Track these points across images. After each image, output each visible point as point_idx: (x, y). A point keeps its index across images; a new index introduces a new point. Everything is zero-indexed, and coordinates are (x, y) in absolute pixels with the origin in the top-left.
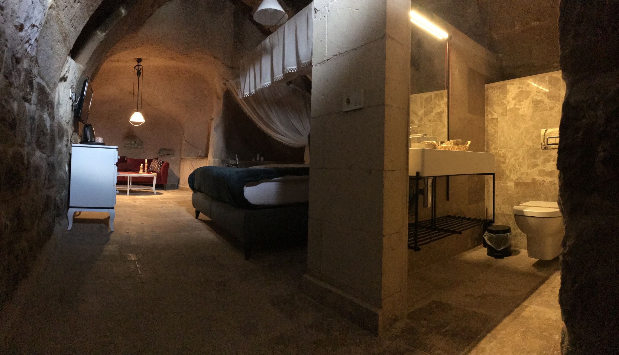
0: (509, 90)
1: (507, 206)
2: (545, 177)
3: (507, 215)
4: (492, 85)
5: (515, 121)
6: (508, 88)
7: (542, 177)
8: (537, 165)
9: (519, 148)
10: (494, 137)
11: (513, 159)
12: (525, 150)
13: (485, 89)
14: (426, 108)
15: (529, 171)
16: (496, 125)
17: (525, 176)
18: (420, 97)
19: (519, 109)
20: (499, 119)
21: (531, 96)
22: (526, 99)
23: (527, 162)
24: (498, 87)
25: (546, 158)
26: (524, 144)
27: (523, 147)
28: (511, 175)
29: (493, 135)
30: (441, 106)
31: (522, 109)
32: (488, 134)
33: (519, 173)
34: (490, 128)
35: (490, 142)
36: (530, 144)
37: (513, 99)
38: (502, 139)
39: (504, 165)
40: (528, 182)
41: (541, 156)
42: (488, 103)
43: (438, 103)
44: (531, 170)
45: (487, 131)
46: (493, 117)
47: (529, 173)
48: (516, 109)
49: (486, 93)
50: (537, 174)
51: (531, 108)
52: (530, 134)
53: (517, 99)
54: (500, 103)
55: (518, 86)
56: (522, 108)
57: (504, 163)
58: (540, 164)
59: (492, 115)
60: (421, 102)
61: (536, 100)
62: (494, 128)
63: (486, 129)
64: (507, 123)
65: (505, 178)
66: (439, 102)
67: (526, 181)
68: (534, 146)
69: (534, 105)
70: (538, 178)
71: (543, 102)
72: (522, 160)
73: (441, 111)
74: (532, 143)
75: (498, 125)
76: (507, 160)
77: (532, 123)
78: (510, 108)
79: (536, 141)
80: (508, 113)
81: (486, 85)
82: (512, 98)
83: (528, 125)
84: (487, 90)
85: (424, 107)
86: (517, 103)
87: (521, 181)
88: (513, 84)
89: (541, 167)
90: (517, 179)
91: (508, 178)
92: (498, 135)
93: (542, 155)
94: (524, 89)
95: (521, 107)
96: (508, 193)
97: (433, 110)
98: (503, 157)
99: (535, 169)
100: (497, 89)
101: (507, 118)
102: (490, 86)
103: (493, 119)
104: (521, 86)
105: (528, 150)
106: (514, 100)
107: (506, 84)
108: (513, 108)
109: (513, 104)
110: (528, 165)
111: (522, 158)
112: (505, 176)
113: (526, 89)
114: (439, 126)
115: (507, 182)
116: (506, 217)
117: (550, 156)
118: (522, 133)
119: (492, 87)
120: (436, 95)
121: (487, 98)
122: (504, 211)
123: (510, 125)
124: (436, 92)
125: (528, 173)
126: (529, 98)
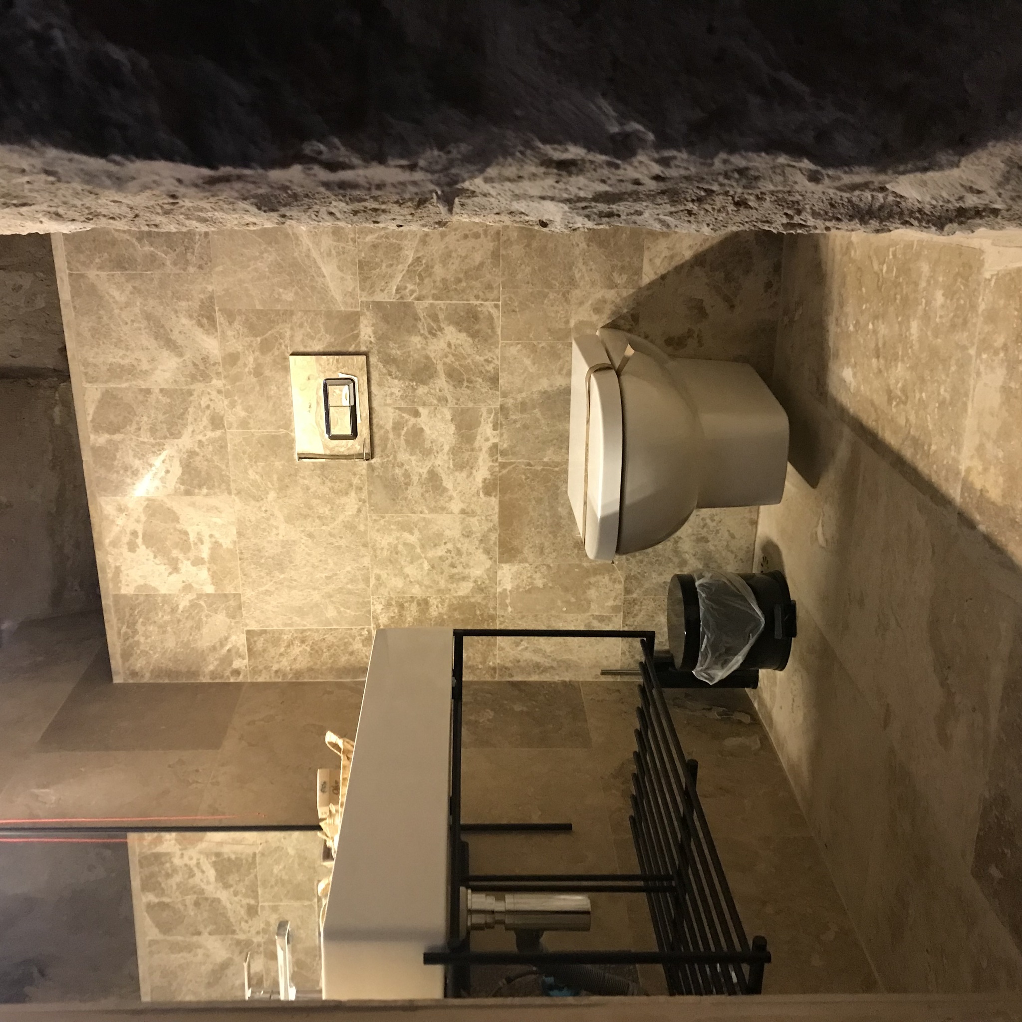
0: (139, 588)
1: (592, 593)
2: (476, 445)
3: (627, 591)
4: (118, 656)
5: (263, 561)
6: (132, 592)
7: (480, 459)
8: (433, 478)
9: (365, 545)
10: (324, 645)
11: (410, 570)
12: (375, 520)
13: (131, 681)
14: (201, 928)
15: (456, 506)
16: (275, 639)
17: (474, 521)
18: (151, 953)
19: (216, 545)
20: (254, 626)
21: (166, 500)
22: (176, 519)
23: (421, 513)
24: (124, 629)
25: (407, 441)
26: (350, 527)
27: (362, 528)
28: (472, 575)
29: (316, 651)
30: (194, 862)
31: (214, 533)
32: (310, 669)
33: (465, 545)
34: (285, 664)
35: (343, 660)
36: (351, 503)
37: (176, 569)
38: (331, 613)
39: (433, 602)
40: (497, 510)
41: (399, 460)
42: (188, 672)
43: (177, 878)
44: (451, 498)
45: (298, 673)
46: (241, 649)
47: (462, 506)
48: (213, 558)
49: (147, 678)
50: (468, 477)
51: (212, 501)
52: (315, 502)
53: (175, 553)
54: (189, 624)
55: (125, 550)
56: (211, 536)
57: (424, 604)
58: (428, 464)
59: (233, 651)
60: (175, 948)
61: (182, 481)
62: (288, 646)
63: (290, 676)
64: (268, 593)
65: (484, 598)
66: (175, 870)
67: (496, 518)
68: (361, 489)
69: (200, 487)
70: (483, 471)
71: (192, 454)
72: (412, 533)
73: (215, 864)
74: (347, 494)
75: (275, 628)
76: (414, 591)
77: (272, 495)
78: (209, 580)
79: (341, 481)
80: (229, 590)
81: (117, 680)
82: (170, 574)
83: (277, 512)
84: (134, 674)
85: (195, 938)
86: (191, 555)
87: (494, 537)
88: (118, 570)
89: (442, 461)
90: (487, 551)
91: (483, 586)
92: (315, 627)
93: (395, 458)
94: (140, 529)
95: (206, 539)
96: (541, 586)
97: (206, 899)
98: (401, 606)
99: (448, 483)
100: (135, 632)
101: (248, 594)
102: (120, 661)
103: (250, 650)
104: (126, 539)
105: (375, 508)
106: (180, 565)
107: (117, 598)
108: (209, 569)
109: (195, 568)
110: (432, 511)
111: (406, 535)
112: (478, 598)
113: (138, 521)
114: (272, 873)
115: (499, 590)
116: (635, 596)
117: (397, 427)
118: (310, 535)
119: (126, 655)
120: (150, 885)
121: (169, 673)
122: (610, 603)
123: (275, 582)
124: (136, 883)
125: (463, 512)
126: (175, 509)
